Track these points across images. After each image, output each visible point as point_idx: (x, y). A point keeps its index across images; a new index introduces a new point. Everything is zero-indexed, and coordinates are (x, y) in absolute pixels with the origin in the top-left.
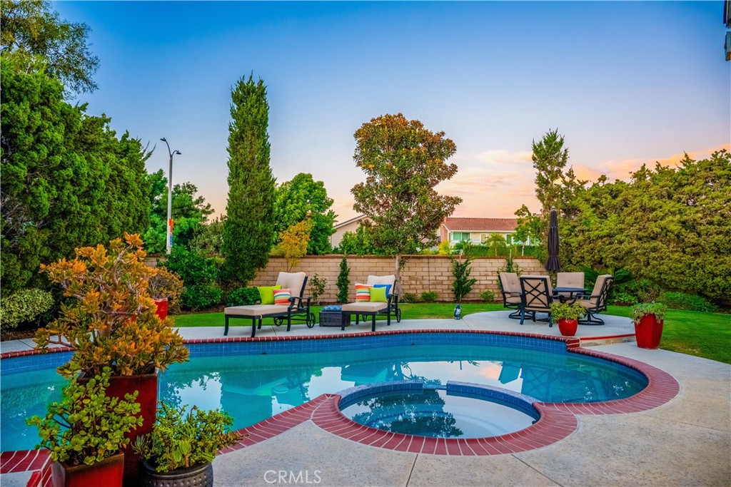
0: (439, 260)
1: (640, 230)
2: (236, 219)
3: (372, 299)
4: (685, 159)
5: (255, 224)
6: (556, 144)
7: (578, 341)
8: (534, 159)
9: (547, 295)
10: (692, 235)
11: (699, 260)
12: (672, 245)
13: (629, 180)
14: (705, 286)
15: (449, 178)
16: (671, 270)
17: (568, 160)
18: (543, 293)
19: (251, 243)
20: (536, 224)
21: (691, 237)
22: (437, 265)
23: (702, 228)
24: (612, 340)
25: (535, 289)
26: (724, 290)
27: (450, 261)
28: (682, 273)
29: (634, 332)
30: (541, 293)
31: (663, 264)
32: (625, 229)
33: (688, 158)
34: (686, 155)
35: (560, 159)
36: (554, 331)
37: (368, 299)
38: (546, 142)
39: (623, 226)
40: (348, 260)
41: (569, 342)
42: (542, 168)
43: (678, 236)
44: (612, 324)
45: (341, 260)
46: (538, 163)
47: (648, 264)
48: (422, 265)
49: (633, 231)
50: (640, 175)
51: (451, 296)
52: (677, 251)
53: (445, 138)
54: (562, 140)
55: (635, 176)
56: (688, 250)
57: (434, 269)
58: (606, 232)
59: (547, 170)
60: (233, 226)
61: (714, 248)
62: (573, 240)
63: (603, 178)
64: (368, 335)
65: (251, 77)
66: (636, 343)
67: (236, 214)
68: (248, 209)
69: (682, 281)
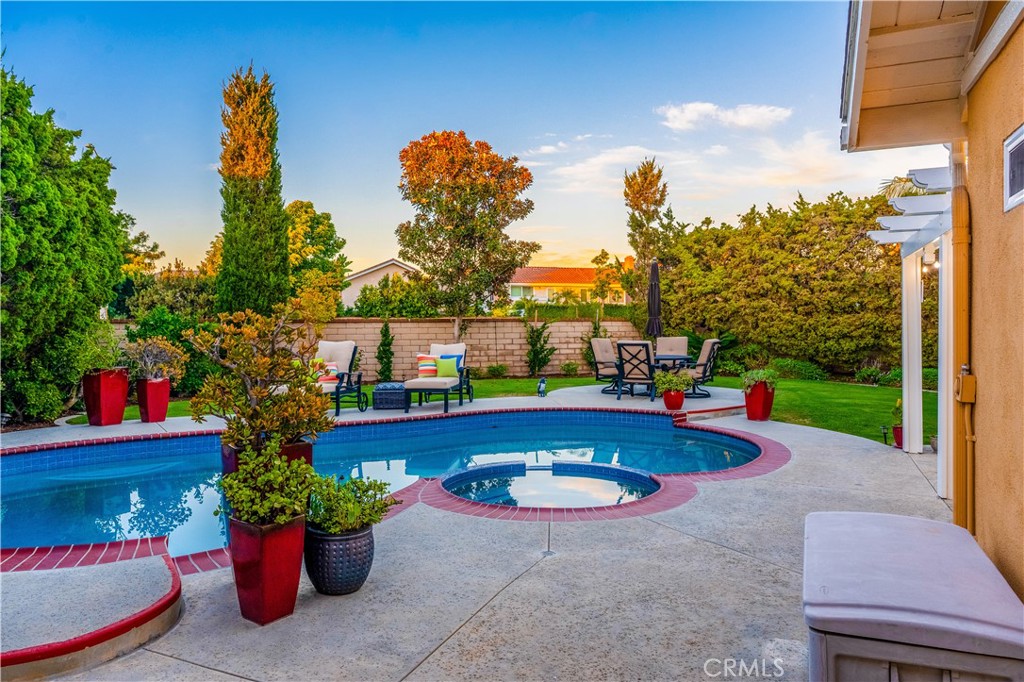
0: (509, 324)
1: (749, 285)
2: (238, 269)
3: (439, 374)
4: (799, 200)
5: (266, 276)
6: (653, 176)
7: (685, 415)
8: (626, 195)
9: (649, 364)
10: (805, 292)
11: (811, 321)
12: (783, 303)
13: (736, 224)
14: (817, 350)
15: (522, 218)
16: (781, 332)
17: (667, 198)
18: (643, 362)
19: (260, 302)
20: (628, 278)
21: (804, 294)
22: (506, 330)
23: (815, 283)
24: (720, 413)
25: (635, 357)
26: (836, 354)
27: (523, 324)
28: (793, 336)
29: (744, 403)
30: (642, 362)
31: (772, 326)
32: (732, 284)
33: (802, 199)
34: (800, 196)
35: (658, 196)
36: (659, 405)
37: (435, 373)
38: (641, 174)
39: (730, 281)
40: (391, 325)
41: (676, 416)
42: (635, 206)
43: (790, 293)
44: (718, 396)
45: (381, 325)
46: (631, 201)
47: (757, 326)
48: (488, 330)
49: (741, 286)
50: (750, 218)
51: (524, 369)
52: (788, 310)
53: (518, 165)
54: (660, 171)
55: (744, 219)
56: (800, 309)
57: (502, 336)
58: (710, 287)
59: (642, 210)
60: (233, 279)
61: (828, 307)
62: (672, 297)
63: (708, 221)
64: (441, 418)
65: (251, 69)
66: (745, 416)
67: (237, 263)
68: (253, 255)
69: (793, 345)
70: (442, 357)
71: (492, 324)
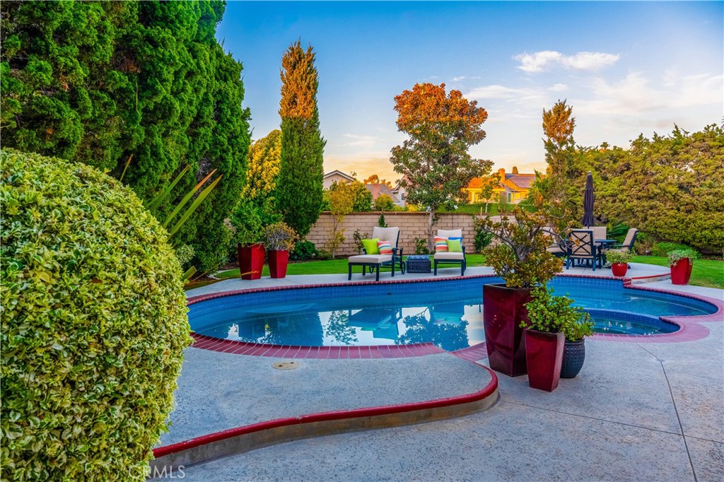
0: (462, 217)
1: (640, 191)
2: (294, 179)
3: (450, 249)
4: (675, 130)
5: (310, 183)
6: (564, 113)
7: (630, 280)
8: (544, 126)
9: (592, 245)
10: (687, 195)
11: (691, 216)
12: (669, 204)
14: (694, 238)
15: (477, 144)
16: (666, 224)
17: (575, 128)
18: (588, 243)
19: (308, 200)
21: (686, 197)
22: (460, 221)
23: (696, 189)
24: (651, 279)
25: (581, 240)
26: (709, 240)
27: (472, 217)
28: (676, 227)
29: (670, 272)
31: (659, 220)
32: (626, 190)
33: (677, 129)
34: (676, 127)
35: (568, 128)
36: (608, 273)
37: (447, 249)
38: (555, 112)
39: (625, 187)
40: (385, 217)
41: (622, 280)
42: (550, 134)
43: (674, 196)
45: (380, 216)
46: (548, 131)
47: (646, 219)
48: (447, 221)
49: (634, 191)
50: (639, 143)
51: (471, 248)
52: (672, 209)
53: (478, 106)
54: (570, 110)
55: (634, 144)
56: (682, 208)
57: (457, 225)
58: (610, 192)
59: (556, 137)
60: (290, 185)
61: (704, 206)
62: (578, 199)
63: (605, 145)
66: (670, 281)
67: (293, 174)
68: (303, 169)
69: (675, 233)
70: (449, 239)
71: (450, 217)
